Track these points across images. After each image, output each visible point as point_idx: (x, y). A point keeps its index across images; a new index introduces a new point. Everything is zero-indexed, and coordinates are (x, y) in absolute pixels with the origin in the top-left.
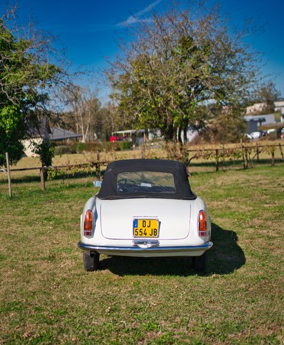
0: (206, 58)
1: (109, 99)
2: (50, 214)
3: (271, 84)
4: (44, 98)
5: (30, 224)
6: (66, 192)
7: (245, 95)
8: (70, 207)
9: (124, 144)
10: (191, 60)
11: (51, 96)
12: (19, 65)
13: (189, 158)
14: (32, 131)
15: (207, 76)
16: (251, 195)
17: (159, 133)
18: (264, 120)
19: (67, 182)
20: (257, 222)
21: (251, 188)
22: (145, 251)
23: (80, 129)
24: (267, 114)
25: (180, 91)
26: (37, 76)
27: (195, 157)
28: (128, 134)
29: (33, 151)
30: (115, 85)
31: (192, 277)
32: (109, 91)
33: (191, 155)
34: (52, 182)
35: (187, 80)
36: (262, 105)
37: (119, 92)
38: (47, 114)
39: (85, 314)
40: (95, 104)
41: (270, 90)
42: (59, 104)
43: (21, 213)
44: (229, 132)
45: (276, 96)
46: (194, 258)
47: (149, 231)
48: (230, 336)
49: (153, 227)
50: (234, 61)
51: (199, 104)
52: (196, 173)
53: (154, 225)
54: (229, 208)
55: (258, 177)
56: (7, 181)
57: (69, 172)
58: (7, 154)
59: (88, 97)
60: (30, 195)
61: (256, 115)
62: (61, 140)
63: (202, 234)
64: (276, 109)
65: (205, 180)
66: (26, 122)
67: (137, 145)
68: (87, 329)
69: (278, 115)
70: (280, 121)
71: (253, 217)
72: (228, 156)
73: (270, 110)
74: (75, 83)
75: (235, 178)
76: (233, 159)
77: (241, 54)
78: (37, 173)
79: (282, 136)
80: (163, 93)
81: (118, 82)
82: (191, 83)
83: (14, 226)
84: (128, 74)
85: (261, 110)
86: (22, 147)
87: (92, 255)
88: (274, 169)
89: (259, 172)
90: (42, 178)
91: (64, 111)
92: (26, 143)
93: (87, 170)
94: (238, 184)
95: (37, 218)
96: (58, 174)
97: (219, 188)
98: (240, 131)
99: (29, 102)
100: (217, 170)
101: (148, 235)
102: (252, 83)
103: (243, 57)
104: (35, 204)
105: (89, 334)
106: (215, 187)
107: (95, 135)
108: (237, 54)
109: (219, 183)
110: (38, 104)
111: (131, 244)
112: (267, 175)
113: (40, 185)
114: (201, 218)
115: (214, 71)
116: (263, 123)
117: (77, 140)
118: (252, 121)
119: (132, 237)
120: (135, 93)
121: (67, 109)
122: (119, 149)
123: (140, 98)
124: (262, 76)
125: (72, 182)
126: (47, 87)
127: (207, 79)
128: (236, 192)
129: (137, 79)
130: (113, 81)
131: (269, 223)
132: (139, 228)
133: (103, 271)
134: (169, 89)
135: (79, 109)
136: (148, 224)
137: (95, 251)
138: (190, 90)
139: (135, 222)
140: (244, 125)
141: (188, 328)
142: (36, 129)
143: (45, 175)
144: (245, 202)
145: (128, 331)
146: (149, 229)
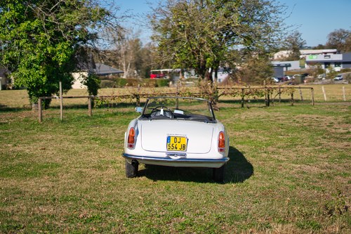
0: (237, 9)
1: (150, 40)
2: (96, 135)
3: (298, 34)
4: (94, 37)
5: (80, 142)
6: (110, 119)
7: (270, 42)
8: (113, 130)
9: (162, 81)
10: (224, 10)
11: (99, 35)
12: (74, 7)
13: (219, 94)
14: (81, 64)
15: (237, 24)
16: (269, 128)
17: (193, 72)
18: (290, 66)
19: (111, 110)
20: (270, 149)
21: (270, 123)
22: (175, 161)
23: (122, 66)
24: (293, 60)
25: (213, 36)
26: (89, 18)
27: (223, 94)
28: (166, 72)
29: (81, 82)
30: (156, 28)
31: (212, 184)
32: (150, 33)
33: (220, 92)
34: (97, 110)
35: (219, 27)
36: (289, 52)
37: (159, 34)
38: (96, 51)
39: (126, 205)
40: (136, 43)
41: (297, 39)
42: (106, 43)
43: (71, 134)
44: (257, 75)
45: (301, 44)
46: (214, 169)
47: (179, 146)
48: (235, 223)
49: (182, 143)
50: (261, 12)
51: (230, 48)
52: (224, 109)
53: (183, 142)
54: (249, 137)
55: (278, 114)
56: (59, 107)
57: (113, 102)
58: (60, 83)
59: (131, 37)
60: (79, 119)
61: (283, 61)
62: (105, 75)
63: (221, 150)
64: (301, 56)
65: (231, 114)
66: (76, 57)
67: (173, 82)
68: (128, 214)
69: (303, 62)
70: (304, 67)
71: (267, 145)
72: (252, 95)
73: (296, 57)
74: (122, 25)
75: (257, 114)
76: (257, 97)
77: (267, 7)
78: (85, 101)
79: (305, 81)
80: (198, 37)
81: (159, 26)
82: (223, 30)
83: (66, 144)
84: (168, 19)
85: (287, 56)
86: (73, 79)
87: (133, 163)
88: (292, 108)
89: (278, 110)
90: (90, 106)
91: (111, 49)
92: (76, 75)
93: (128, 101)
94: (259, 119)
95: (86, 138)
96: (104, 103)
97: (242, 122)
98: (267, 75)
99: (80, 40)
100: (243, 106)
101: (178, 149)
102: (276, 32)
103: (270, 9)
104: (83, 127)
105: (130, 218)
106: (239, 120)
107: (136, 72)
108: (265, 7)
109: (243, 117)
110: (88, 41)
111: (164, 155)
112: (285, 112)
113: (88, 112)
114: (221, 138)
115: (243, 20)
116: (289, 68)
117: (119, 76)
118: (279, 66)
119: (165, 150)
120: (173, 36)
121: (113, 47)
122: (157, 86)
123: (177, 41)
124: (285, 26)
125: (116, 110)
126: (97, 28)
127: (236, 27)
128: (257, 125)
129: (175, 24)
130: (155, 25)
131: (281, 150)
132: (171, 143)
133: (140, 178)
134: (203, 34)
135: (122, 48)
136: (178, 140)
137: (135, 160)
138: (222, 35)
139: (169, 139)
140: (272, 70)
141: (205, 217)
142: (85, 64)
143: (92, 104)
144: (263, 133)
145: (159, 217)
146: (180, 144)
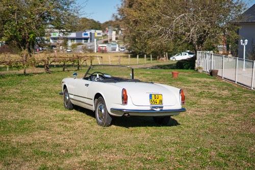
49: (160, 99)
63: (183, 103)
101: (158, 103)
111: (149, 108)
132: (153, 99)
136: (157, 97)
146: (158, 100)
